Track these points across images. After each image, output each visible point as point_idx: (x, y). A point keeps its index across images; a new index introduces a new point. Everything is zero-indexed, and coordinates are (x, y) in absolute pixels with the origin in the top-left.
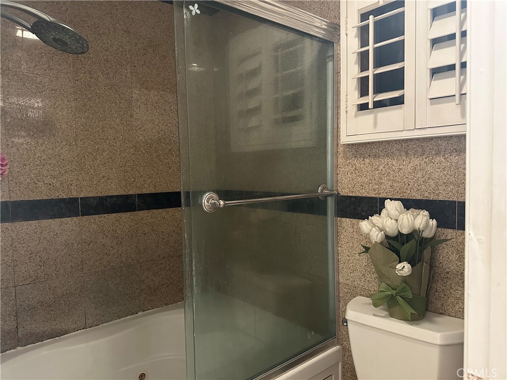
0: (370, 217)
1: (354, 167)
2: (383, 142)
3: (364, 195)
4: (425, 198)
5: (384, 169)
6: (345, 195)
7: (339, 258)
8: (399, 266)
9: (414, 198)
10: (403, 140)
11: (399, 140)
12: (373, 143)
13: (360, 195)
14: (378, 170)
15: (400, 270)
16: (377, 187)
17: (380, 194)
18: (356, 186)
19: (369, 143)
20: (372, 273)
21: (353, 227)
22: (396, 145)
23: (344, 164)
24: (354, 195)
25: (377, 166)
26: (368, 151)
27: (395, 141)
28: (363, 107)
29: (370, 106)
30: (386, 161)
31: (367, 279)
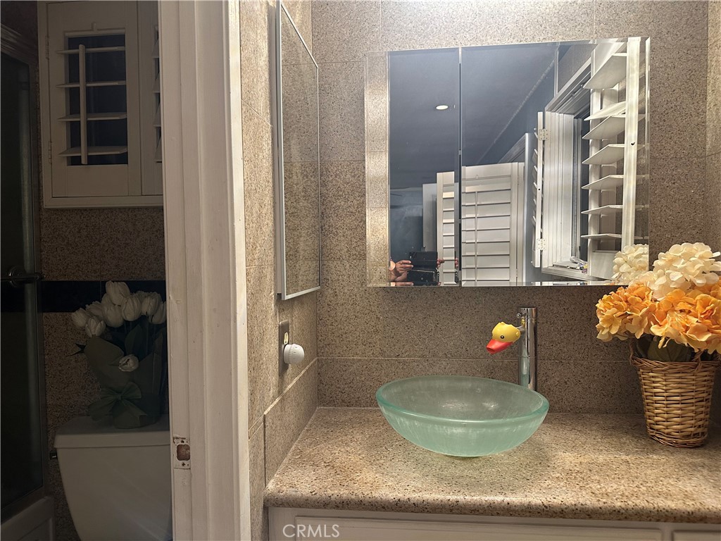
0: (87, 306)
1: (66, 241)
2: (104, 209)
3: (81, 279)
4: (157, 279)
5: (107, 245)
6: (54, 280)
7: (47, 370)
8: (123, 361)
9: (145, 279)
10: (129, 208)
11: (125, 208)
12: (91, 209)
13: (75, 279)
14: (98, 245)
15: (124, 364)
16: (99, 267)
17: (102, 276)
18: (69, 267)
19: (85, 210)
20: (94, 382)
21: (66, 324)
22: (120, 214)
23: (50, 236)
24: (67, 279)
25: (97, 241)
26: (85, 220)
27: (120, 208)
28: (75, 161)
29: (84, 161)
30: (108, 233)
31: (88, 391)
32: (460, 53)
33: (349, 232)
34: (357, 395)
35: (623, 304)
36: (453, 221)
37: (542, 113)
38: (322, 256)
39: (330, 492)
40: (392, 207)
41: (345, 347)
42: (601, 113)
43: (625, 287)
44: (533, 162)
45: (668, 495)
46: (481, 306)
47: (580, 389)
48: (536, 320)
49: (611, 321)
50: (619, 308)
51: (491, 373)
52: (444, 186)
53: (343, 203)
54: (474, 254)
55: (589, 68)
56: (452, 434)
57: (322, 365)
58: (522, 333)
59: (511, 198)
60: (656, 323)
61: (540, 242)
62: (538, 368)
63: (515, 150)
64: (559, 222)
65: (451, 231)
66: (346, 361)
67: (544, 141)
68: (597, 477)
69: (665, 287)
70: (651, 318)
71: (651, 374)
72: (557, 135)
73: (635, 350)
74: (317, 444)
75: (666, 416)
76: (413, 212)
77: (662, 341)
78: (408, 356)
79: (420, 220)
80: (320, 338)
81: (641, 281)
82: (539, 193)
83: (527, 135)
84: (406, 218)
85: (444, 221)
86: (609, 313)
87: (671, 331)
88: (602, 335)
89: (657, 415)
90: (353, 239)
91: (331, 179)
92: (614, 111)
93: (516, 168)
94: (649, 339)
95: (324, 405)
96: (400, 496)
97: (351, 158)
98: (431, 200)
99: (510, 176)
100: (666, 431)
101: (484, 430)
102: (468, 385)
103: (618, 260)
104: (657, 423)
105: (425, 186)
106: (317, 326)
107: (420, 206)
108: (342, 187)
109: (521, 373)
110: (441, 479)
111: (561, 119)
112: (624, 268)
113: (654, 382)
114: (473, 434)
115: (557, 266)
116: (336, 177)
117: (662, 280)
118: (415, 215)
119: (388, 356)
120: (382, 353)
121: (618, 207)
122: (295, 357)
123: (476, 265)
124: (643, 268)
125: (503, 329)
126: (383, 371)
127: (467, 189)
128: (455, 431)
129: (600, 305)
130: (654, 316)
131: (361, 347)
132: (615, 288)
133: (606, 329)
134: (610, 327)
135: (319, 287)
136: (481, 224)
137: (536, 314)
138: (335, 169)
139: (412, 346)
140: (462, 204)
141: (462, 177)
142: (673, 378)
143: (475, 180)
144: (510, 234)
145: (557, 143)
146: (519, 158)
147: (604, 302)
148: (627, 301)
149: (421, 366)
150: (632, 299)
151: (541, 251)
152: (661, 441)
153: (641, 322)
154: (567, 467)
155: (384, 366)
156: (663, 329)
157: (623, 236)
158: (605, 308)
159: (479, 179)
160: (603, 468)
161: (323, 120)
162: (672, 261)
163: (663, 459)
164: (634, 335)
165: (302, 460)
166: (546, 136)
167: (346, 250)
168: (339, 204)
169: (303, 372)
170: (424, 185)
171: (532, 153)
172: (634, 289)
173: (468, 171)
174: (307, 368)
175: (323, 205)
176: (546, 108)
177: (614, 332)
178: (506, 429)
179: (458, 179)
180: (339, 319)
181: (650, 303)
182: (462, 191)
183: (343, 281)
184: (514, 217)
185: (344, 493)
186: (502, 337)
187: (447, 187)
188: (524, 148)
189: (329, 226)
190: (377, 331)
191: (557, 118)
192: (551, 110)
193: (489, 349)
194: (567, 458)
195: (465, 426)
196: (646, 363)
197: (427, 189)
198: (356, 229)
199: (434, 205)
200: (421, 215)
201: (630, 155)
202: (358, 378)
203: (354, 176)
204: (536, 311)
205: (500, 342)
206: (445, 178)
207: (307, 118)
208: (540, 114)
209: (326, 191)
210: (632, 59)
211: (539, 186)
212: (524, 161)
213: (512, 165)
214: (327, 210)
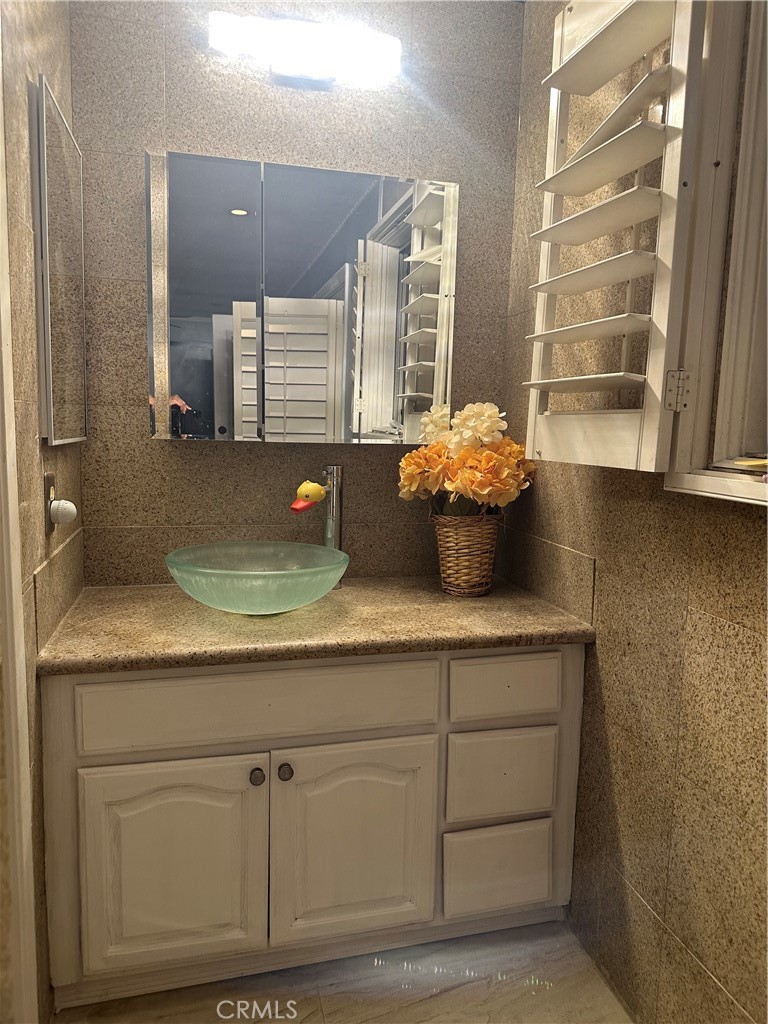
32: (262, 169)
33: (124, 371)
34: (137, 570)
35: (422, 461)
36: (255, 369)
37: (363, 241)
38: (88, 400)
39: (116, 654)
40: (172, 343)
41: (120, 515)
42: (420, 255)
43: (426, 446)
44: (353, 303)
45: (447, 629)
46: (286, 465)
47: (385, 553)
48: (342, 479)
49: (411, 478)
50: (418, 465)
51: (295, 537)
52: (243, 320)
53: (115, 333)
54: (282, 415)
55: (410, 199)
56: (252, 587)
57: (90, 537)
58: (328, 493)
59: (328, 346)
60: (449, 479)
61: (358, 403)
62: (343, 532)
63: (333, 283)
64: (380, 381)
65: (252, 382)
66: (122, 530)
67: (364, 278)
68: (390, 622)
69: (459, 444)
70: (446, 475)
71: (445, 530)
72: (379, 271)
73: (433, 508)
74: (90, 618)
75: (456, 568)
76: (199, 353)
77: (453, 496)
78: (201, 523)
79: (209, 365)
80: (86, 503)
81: (441, 440)
82: (358, 341)
83: (347, 265)
84: (186, 361)
85: (244, 368)
86: (409, 470)
87: (461, 486)
88: (403, 493)
89: (449, 568)
90: (129, 379)
91: (99, 300)
92: (431, 255)
93: (333, 306)
94: (444, 495)
95: (92, 585)
96: (196, 649)
97: (126, 277)
98: (225, 338)
99: (327, 317)
100: (456, 583)
101: (284, 580)
102: (270, 550)
103: (424, 419)
104: (449, 576)
105: (216, 318)
106: (81, 489)
107: (209, 347)
108: (114, 312)
109: (326, 536)
110: (238, 634)
111: (385, 252)
112: (430, 428)
113: (447, 537)
114: (273, 585)
115: (377, 431)
116: (106, 298)
117: (456, 439)
118: (201, 358)
119: (176, 524)
120: (169, 520)
121: (431, 364)
122: (65, 513)
123: (285, 429)
124: (446, 428)
125: (308, 488)
126: (170, 542)
127: (271, 328)
128: (254, 583)
129: (403, 463)
130: (447, 473)
131: (141, 514)
132: (417, 447)
133: (407, 488)
134: (411, 485)
135: (85, 438)
136: (292, 376)
137: (342, 473)
138: (105, 288)
139: (207, 511)
140: (266, 347)
141: (265, 311)
142: (462, 531)
143: (281, 318)
144: (327, 391)
145: (379, 281)
146: (337, 294)
147: (405, 459)
148: (426, 459)
149: (217, 534)
150: (430, 456)
151: (360, 414)
152: (452, 593)
153: (437, 478)
154: (364, 616)
155: (172, 535)
156: (454, 485)
157: (434, 396)
158: (407, 466)
159: (289, 316)
160: (394, 616)
161: (89, 224)
162: (466, 419)
163: (450, 605)
164: (431, 492)
165: (75, 632)
166: (368, 272)
167: (120, 392)
168: (110, 333)
169: (68, 540)
170: (214, 316)
171: (352, 291)
172: (434, 447)
173: (273, 304)
174: (72, 536)
175: (89, 333)
176: (368, 236)
177: (413, 489)
178: (306, 579)
179: (261, 312)
180: (111, 479)
181: (446, 460)
182: (265, 330)
183: (117, 431)
184: (331, 369)
185: (133, 653)
186: (307, 496)
187: (246, 323)
188: (344, 282)
189: (97, 361)
190: (162, 495)
191: (380, 251)
192: (373, 238)
193: (293, 509)
194: (366, 610)
195: (264, 577)
196: (441, 520)
197: (219, 321)
198: (134, 366)
199: (229, 346)
200: (209, 358)
201: (443, 309)
202: (138, 550)
203: (130, 300)
204: (342, 469)
205: (304, 501)
206: (244, 309)
207: (65, 219)
208: (361, 242)
209: (92, 316)
210: (448, 200)
211: (358, 333)
212: (343, 299)
213: (329, 303)
214: (95, 341)
